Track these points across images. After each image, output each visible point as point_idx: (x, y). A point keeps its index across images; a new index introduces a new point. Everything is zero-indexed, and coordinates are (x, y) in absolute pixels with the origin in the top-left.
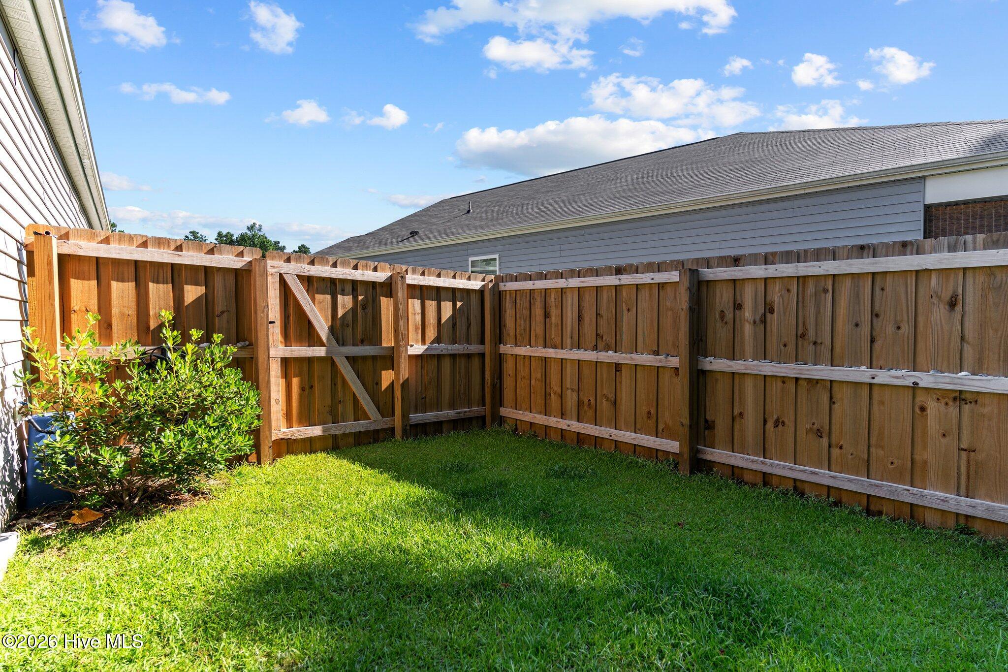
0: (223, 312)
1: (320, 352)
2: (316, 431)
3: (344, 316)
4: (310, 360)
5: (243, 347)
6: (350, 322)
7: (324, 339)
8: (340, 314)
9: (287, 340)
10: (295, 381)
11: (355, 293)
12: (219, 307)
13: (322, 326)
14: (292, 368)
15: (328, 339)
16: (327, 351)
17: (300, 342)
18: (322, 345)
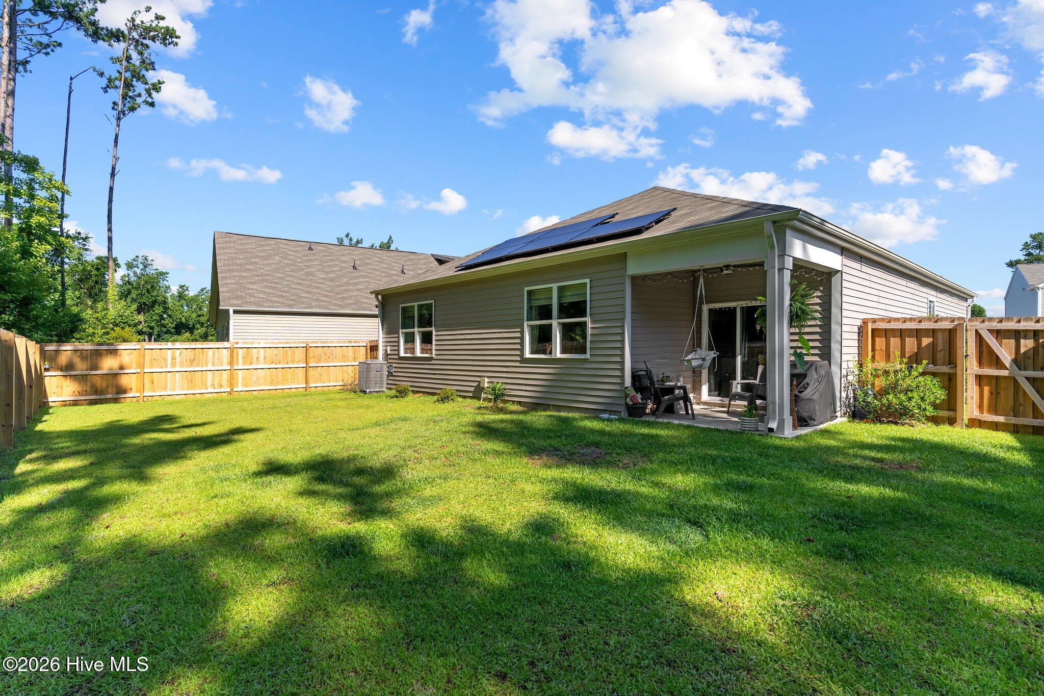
0: (941, 350)
1: (1005, 373)
2: (1001, 419)
3: (1025, 353)
4: (997, 378)
5: (951, 367)
6: (1032, 356)
7: (1008, 366)
8: (1022, 351)
9: (980, 364)
10: (986, 389)
11: (1036, 338)
12: (940, 347)
13: (1006, 359)
14: (984, 381)
15: (1011, 366)
16: (1009, 373)
17: (990, 366)
18: (1007, 369)
